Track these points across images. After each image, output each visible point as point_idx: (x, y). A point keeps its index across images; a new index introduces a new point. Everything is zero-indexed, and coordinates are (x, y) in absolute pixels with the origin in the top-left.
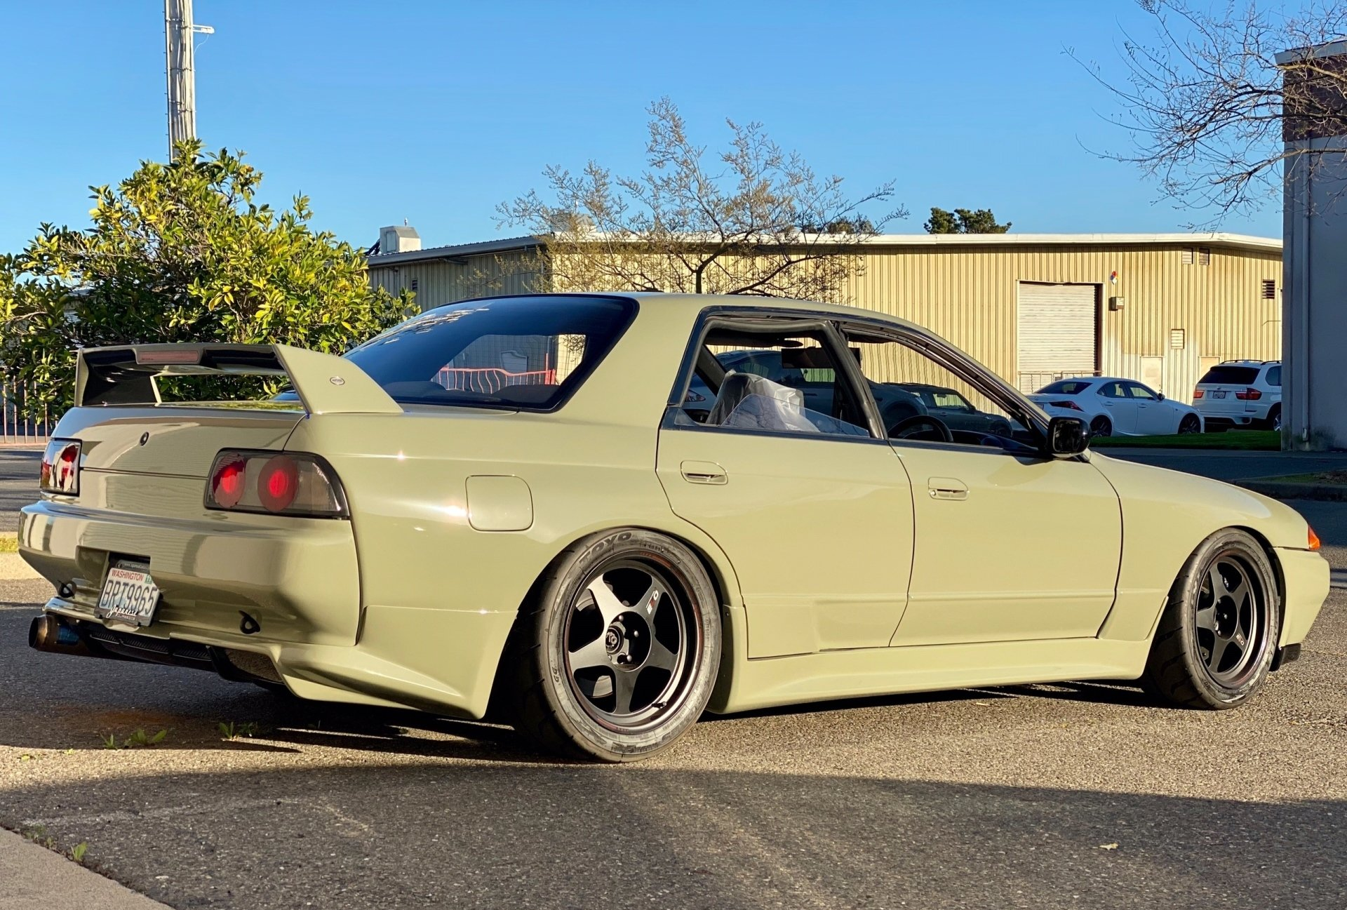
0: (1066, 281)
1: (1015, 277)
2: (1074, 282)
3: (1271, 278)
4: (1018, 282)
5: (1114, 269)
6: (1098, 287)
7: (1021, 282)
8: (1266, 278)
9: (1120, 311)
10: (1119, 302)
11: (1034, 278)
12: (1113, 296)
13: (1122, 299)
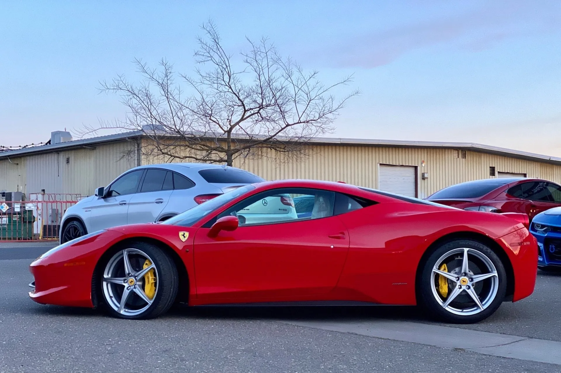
0: (401, 164)
1: (377, 161)
2: (405, 165)
3: (493, 166)
4: (379, 164)
5: (423, 159)
6: (416, 168)
7: (380, 164)
8: (491, 166)
9: (426, 180)
10: (426, 176)
11: (386, 162)
12: (423, 172)
13: (427, 174)
